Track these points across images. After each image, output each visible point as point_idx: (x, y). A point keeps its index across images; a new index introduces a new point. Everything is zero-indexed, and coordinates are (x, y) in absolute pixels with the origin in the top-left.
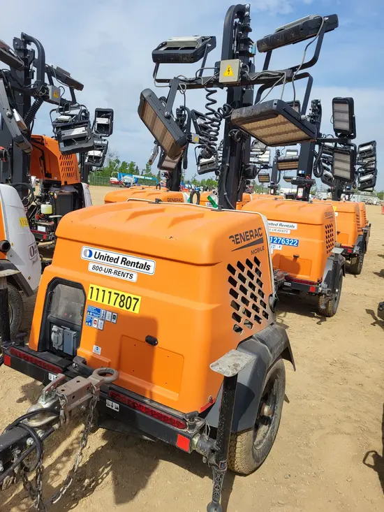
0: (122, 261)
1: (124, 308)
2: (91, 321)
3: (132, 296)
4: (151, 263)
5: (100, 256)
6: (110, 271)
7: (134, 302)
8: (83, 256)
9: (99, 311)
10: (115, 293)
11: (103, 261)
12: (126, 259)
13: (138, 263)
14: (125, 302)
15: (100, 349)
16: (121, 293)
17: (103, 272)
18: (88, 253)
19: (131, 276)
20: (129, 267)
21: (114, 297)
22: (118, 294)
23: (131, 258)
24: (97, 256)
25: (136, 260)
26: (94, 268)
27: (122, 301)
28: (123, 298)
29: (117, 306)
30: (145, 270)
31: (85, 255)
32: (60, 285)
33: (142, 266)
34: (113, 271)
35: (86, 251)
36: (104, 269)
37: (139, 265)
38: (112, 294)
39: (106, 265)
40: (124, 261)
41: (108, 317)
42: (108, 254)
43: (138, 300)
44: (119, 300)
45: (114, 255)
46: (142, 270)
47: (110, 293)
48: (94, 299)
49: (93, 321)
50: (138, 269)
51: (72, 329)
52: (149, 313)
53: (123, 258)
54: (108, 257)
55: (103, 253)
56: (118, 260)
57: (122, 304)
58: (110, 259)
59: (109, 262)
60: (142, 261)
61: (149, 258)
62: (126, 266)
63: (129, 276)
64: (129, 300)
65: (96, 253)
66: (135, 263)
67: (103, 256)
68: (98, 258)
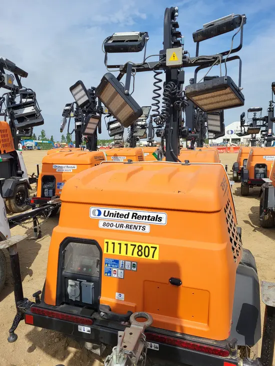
0: (133, 216)
1: (143, 256)
2: (110, 272)
3: (150, 246)
4: (163, 215)
5: (109, 214)
6: (122, 226)
7: (152, 250)
8: (92, 215)
9: (117, 262)
10: (131, 245)
11: (113, 218)
12: (137, 214)
13: (149, 216)
14: (143, 251)
15: (123, 295)
16: (137, 244)
17: (114, 228)
18: (97, 213)
19: (144, 228)
20: (141, 220)
21: (130, 248)
22: (135, 246)
23: (141, 213)
24: (106, 214)
25: (147, 214)
26: (104, 224)
27: (139, 251)
28: (140, 248)
29: (135, 255)
30: (157, 222)
31: (95, 215)
32: (71, 243)
33: (154, 219)
34: (125, 225)
35: (94, 212)
36: (115, 224)
37: (150, 218)
38: (129, 245)
39: (116, 221)
40: (135, 216)
41: (128, 265)
42: (118, 211)
43: (156, 248)
44: (136, 250)
45: (124, 212)
46: (155, 222)
47: (126, 245)
48: (110, 251)
49: (113, 272)
50: (150, 221)
51: (89, 281)
52: (169, 258)
53: (133, 214)
54: (118, 214)
55: (113, 211)
56: (128, 215)
57: (140, 253)
58: (121, 216)
59: (119, 218)
60: (153, 214)
61: (160, 211)
62: (137, 220)
63: (141, 228)
64: (147, 249)
65: (105, 211)
66: (146, 216)
67: (113, 214)
68: (107, 216)
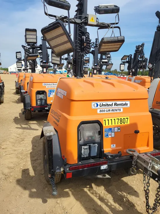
0: (115, 104)
1: (123, 124)
2: (108, 135)
3: (125, 118)
4: (128, 102)
5: (103, 105)
6: (109, 110)
7: (126, 120)
8: (93, 107)
9: (111, 129)
10: (117, 119)
11: (105, 107)
12: (116, 103)
13: (122, 104)
14: (122, 121)
15: (115, 145)
16: (120, 118)
17: (106, 112)
18: (96, 105)
19: (120, 110)
20: (118, 106)
21: (117, 121)
22: (119, 119)
23: (118, 102)
24: (101, 105)
25: (121, 103)
26: (100, 111)
27: (121, 121)
28: (121, 120)
29: (119, 124)
30: (126, 106)
31: (95, 107)
33: (124, 105)
34: (111, 110)
35: (94, 105)
36: (106, 110)
37: (123, 105)
39: (106, 108)
40: (116, 104)
41: (116, 129)
42: (107, 103)
43: (128, 118)
44: (119, 121)
46: (125, 106)
47: (115, 119)
48: (107, 124)
49: (109, 135)
50: (123, 106)
52: (133, 122)
53: (115, 103)
54: (107, 104)
55: (104, 103)
56: (112, 104)
57: (121, 122)
58: (109, 105)
59: (108, 107)
60: (124, 103)
61: (126, 101)
62: (117, 106)
63: (119, 110)
64: (124, 119)
65: (100, 104)
66: (121, 104)
67: (105, 105)
68: (102, 106)
